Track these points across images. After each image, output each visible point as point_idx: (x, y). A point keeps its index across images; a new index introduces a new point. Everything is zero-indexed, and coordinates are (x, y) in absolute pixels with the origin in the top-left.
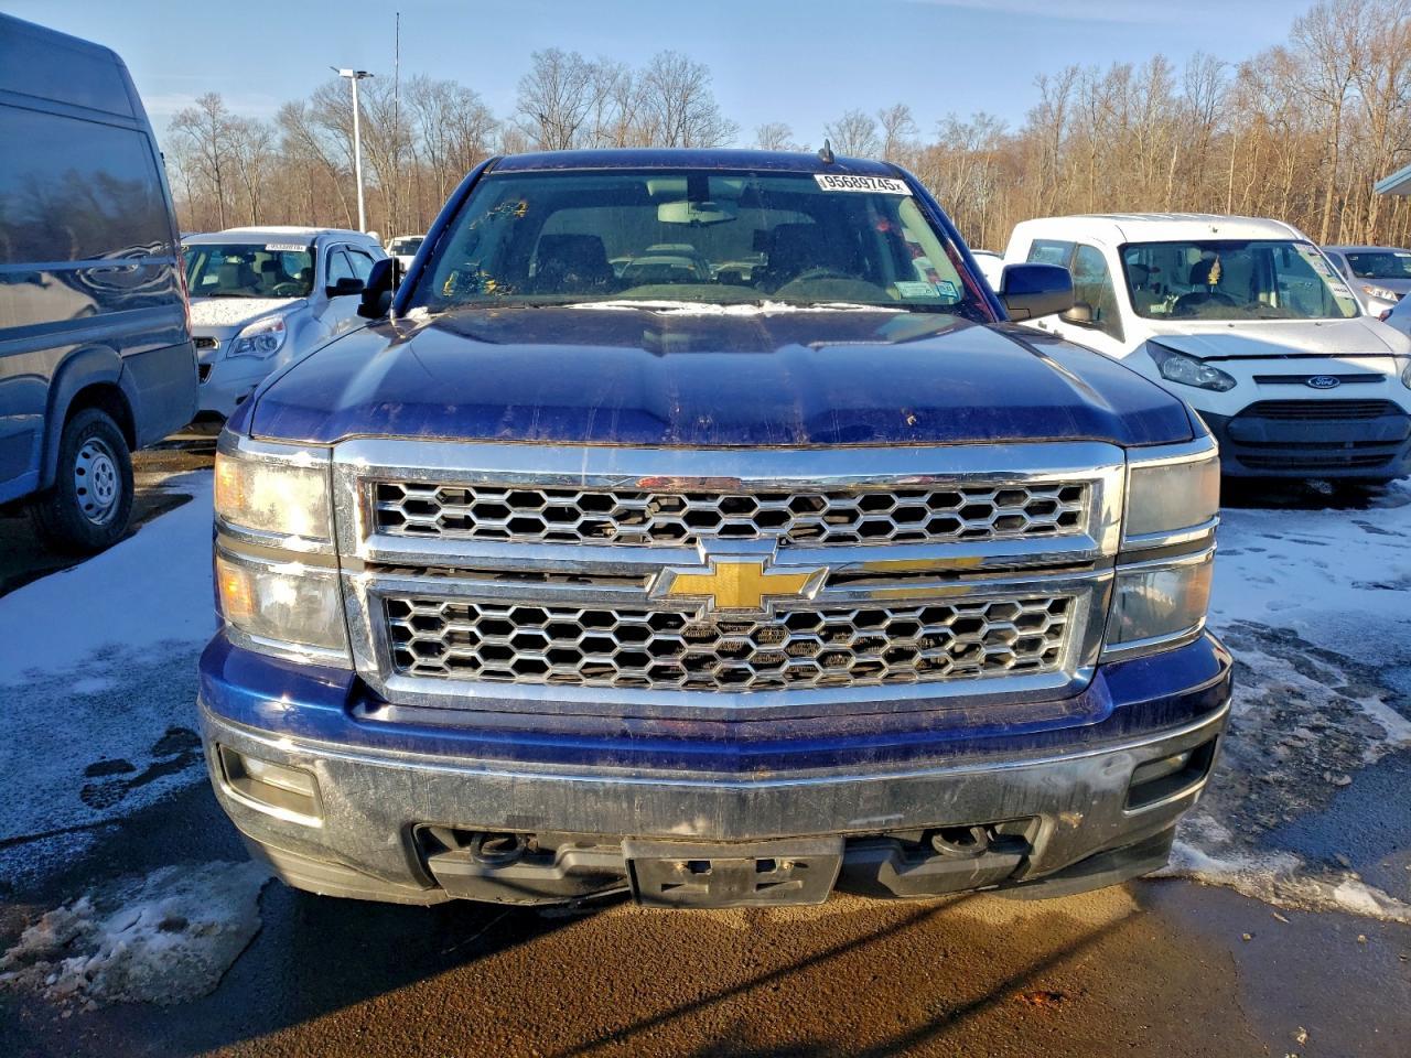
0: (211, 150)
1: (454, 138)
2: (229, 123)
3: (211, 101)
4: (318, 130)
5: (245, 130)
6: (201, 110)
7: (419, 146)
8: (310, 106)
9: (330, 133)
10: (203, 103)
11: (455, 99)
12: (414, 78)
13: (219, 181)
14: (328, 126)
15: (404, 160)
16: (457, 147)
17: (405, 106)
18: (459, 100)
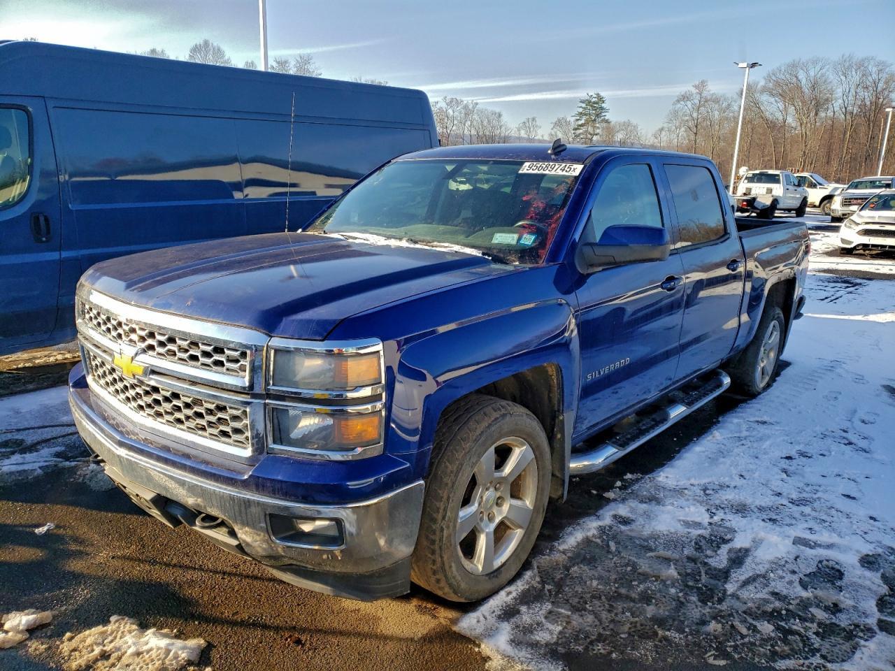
0: (695, 115)
1: (866, 97)
2: (709, 97)
3: (701, 86)
4: (765, 98)
5: (718, 102)
6: (694, 91)
7: (837, 104)
8: (762, 83)
9: (772, 100)
10: (696, 87)
11: (873, 69)
12: (843, 57)
13: (696, 134)
14: (773, 95)
15: (822, 114)
16: (868, 103)
17: (831, 77)
18: (875, 69)
